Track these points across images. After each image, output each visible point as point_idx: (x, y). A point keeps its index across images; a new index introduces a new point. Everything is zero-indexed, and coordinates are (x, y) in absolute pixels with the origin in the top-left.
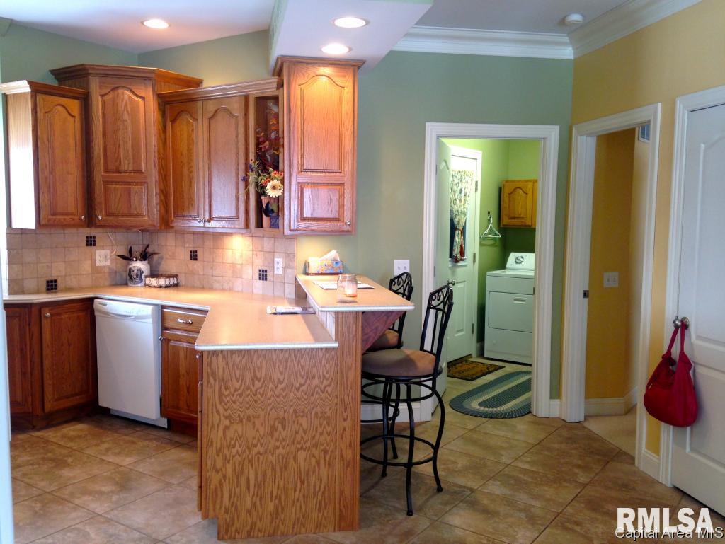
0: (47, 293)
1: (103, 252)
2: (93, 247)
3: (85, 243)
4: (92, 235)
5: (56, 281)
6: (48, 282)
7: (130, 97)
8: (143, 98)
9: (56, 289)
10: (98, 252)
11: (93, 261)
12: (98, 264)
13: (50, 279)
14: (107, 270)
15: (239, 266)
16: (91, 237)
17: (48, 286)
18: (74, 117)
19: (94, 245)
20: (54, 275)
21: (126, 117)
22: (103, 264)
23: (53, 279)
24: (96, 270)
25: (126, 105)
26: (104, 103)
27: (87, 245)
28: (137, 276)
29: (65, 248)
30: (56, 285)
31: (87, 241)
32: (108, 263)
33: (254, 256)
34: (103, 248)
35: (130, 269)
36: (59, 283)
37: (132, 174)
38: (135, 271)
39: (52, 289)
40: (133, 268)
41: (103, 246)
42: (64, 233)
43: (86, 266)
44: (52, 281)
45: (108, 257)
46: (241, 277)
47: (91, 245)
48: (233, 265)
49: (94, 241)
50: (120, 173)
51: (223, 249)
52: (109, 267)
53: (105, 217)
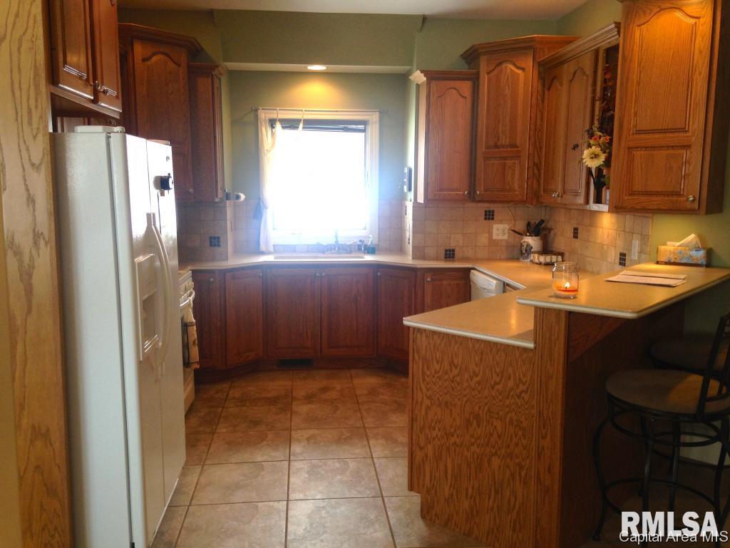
0: (446, 261)
1: (501, 226)
2: (491, 221)
3: (483, 217)
4: (491, 209)
5: (454, 250)
6: (446, 251)
7: (511, 69)
8: (523, 69)
9: (453, 258)
10: (495, 226)
11: (491, 234)
12: (495, 237)
13: (448, 248)
14: (504, 243)
15: (605, 247)
16: (489, 211)
17: (446, 254)
18: (465, 97)
19: (493, 219)
20: (452, 245)
21: (507, 92)
22: (500, 237)
23: (452, 248)
24: (493, 243)
25: (508, 79)
26: (489, 80)
27: (485, 219)
28: (526, 251)
29: (463, 220)
30: (454, 254)
31: (486, 215)
32: (506, 237)
33: (617, 236)
34: (501, 222)
35: (521, 244)
36: (456, 252)
37: (509, 149)
38: (525, 246)
39: (449, 257)
40: (523, 243)
41: (502, 220)
42: (464, 208)
43: (484, 239)
44: (450, 250)
45: (506, 231)
46: (606, 260)
47: (489, 219)
48: (602, 245)
49: (493, 215)
50: (498, 148)
51: (596, 227)
52: (506, 241)
53: (482, 193)
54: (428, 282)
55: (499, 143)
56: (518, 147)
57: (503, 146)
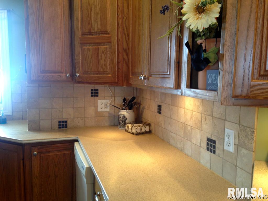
0: (59, 131)
1: (104, 101)
2: (96, 97)
3: (90, 94)
4: (96, 88)
5: (66, 122)
6: (59, 122)
9: (66, 127)
10: (100, 102)
11: (96, 107)
12: (100, 110)
13: (61, 120)
14: (107, 114)
15: (189, 128)
16: (95, 90)
17: (59, 125)
19: (97, 96)
20: (64, 118)
22: (104, 110)
23: (64, 120)
24: (98, 114)
27: (92, 96)
28: (123, 121)
29: (74, 97)
30: (66, 125)
31: (92, 93)
32: (108, 110)
33: (203, 120)
34: (104, 98)
35: (119, 115)
36: (68, 123)
37: (101, 35)
38: (122, 117)
39: (63, 127)
40: (120, 115)
41: (104, 97)
42: (73, 87)
43: (91, 111)
44: (63, 122)
45: (108, 105)
46: (191, 141)
47: (95, 96)
48: (185, 125)
49: (98, 93)
50: (92, 35)
51: (178, 107)
52: (109, 113)
53: (81, 75)
54: (35, 155)
55: (93, 30)
56: (109, 34)
57: (96, 33)
